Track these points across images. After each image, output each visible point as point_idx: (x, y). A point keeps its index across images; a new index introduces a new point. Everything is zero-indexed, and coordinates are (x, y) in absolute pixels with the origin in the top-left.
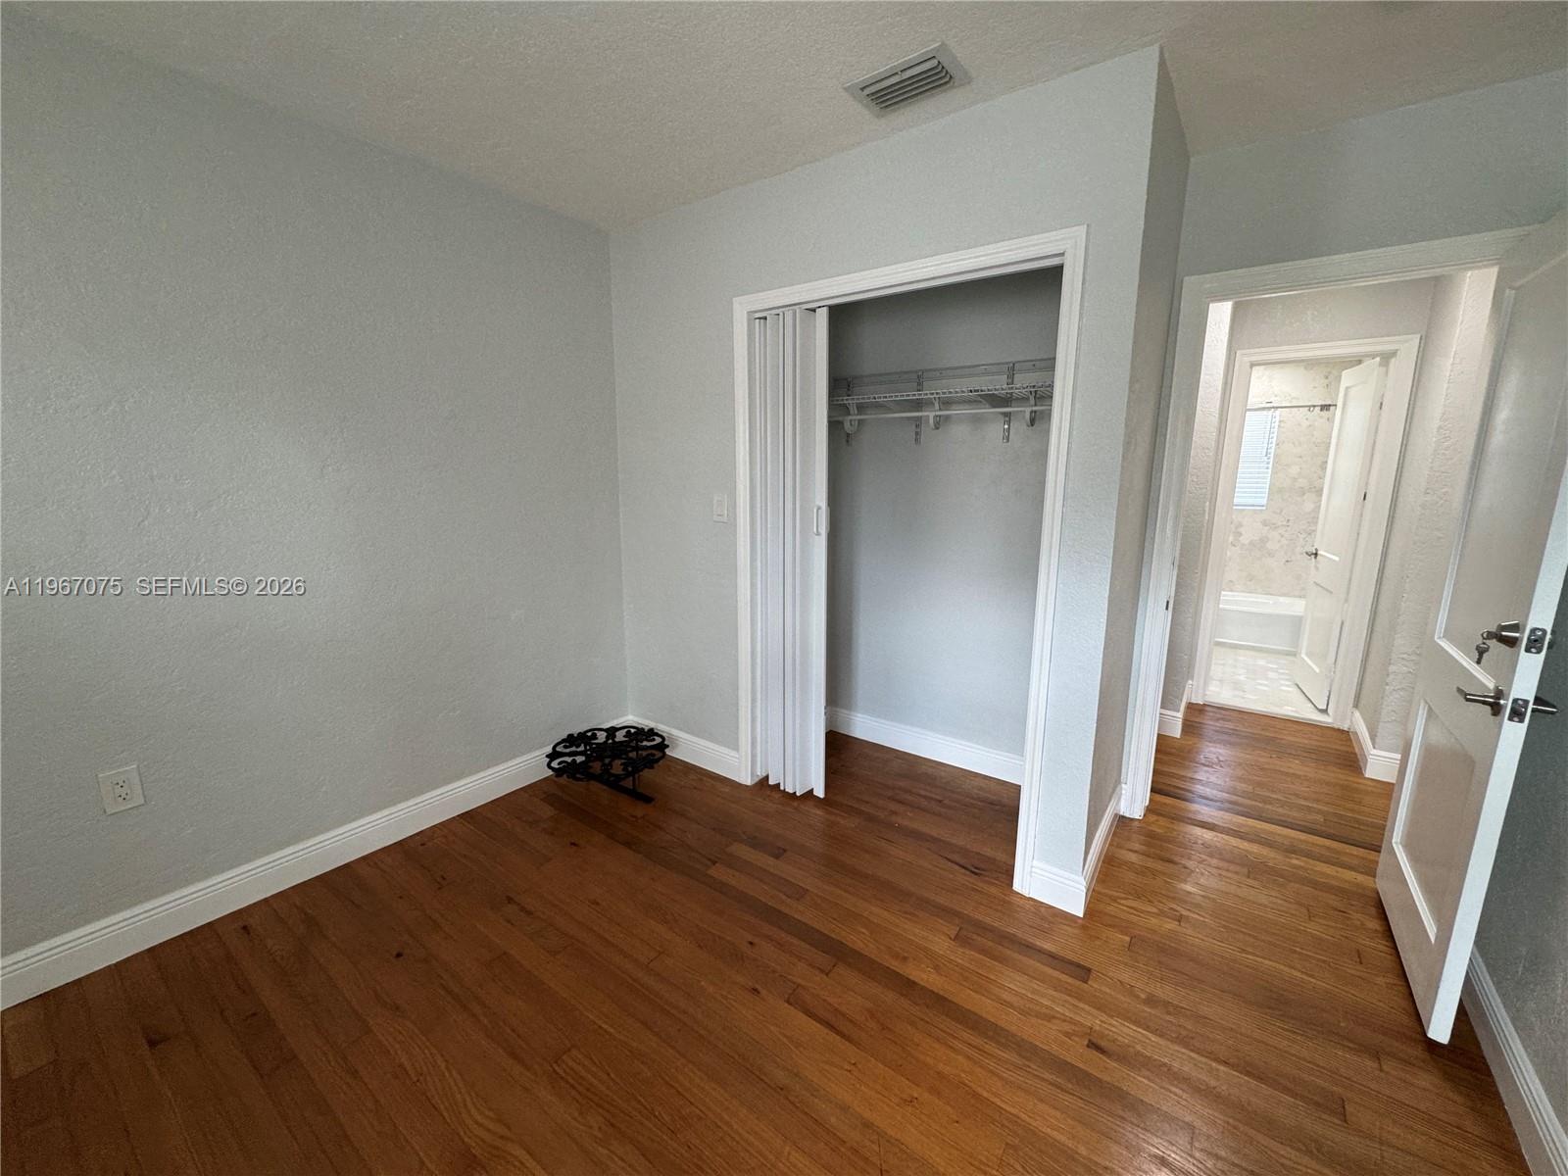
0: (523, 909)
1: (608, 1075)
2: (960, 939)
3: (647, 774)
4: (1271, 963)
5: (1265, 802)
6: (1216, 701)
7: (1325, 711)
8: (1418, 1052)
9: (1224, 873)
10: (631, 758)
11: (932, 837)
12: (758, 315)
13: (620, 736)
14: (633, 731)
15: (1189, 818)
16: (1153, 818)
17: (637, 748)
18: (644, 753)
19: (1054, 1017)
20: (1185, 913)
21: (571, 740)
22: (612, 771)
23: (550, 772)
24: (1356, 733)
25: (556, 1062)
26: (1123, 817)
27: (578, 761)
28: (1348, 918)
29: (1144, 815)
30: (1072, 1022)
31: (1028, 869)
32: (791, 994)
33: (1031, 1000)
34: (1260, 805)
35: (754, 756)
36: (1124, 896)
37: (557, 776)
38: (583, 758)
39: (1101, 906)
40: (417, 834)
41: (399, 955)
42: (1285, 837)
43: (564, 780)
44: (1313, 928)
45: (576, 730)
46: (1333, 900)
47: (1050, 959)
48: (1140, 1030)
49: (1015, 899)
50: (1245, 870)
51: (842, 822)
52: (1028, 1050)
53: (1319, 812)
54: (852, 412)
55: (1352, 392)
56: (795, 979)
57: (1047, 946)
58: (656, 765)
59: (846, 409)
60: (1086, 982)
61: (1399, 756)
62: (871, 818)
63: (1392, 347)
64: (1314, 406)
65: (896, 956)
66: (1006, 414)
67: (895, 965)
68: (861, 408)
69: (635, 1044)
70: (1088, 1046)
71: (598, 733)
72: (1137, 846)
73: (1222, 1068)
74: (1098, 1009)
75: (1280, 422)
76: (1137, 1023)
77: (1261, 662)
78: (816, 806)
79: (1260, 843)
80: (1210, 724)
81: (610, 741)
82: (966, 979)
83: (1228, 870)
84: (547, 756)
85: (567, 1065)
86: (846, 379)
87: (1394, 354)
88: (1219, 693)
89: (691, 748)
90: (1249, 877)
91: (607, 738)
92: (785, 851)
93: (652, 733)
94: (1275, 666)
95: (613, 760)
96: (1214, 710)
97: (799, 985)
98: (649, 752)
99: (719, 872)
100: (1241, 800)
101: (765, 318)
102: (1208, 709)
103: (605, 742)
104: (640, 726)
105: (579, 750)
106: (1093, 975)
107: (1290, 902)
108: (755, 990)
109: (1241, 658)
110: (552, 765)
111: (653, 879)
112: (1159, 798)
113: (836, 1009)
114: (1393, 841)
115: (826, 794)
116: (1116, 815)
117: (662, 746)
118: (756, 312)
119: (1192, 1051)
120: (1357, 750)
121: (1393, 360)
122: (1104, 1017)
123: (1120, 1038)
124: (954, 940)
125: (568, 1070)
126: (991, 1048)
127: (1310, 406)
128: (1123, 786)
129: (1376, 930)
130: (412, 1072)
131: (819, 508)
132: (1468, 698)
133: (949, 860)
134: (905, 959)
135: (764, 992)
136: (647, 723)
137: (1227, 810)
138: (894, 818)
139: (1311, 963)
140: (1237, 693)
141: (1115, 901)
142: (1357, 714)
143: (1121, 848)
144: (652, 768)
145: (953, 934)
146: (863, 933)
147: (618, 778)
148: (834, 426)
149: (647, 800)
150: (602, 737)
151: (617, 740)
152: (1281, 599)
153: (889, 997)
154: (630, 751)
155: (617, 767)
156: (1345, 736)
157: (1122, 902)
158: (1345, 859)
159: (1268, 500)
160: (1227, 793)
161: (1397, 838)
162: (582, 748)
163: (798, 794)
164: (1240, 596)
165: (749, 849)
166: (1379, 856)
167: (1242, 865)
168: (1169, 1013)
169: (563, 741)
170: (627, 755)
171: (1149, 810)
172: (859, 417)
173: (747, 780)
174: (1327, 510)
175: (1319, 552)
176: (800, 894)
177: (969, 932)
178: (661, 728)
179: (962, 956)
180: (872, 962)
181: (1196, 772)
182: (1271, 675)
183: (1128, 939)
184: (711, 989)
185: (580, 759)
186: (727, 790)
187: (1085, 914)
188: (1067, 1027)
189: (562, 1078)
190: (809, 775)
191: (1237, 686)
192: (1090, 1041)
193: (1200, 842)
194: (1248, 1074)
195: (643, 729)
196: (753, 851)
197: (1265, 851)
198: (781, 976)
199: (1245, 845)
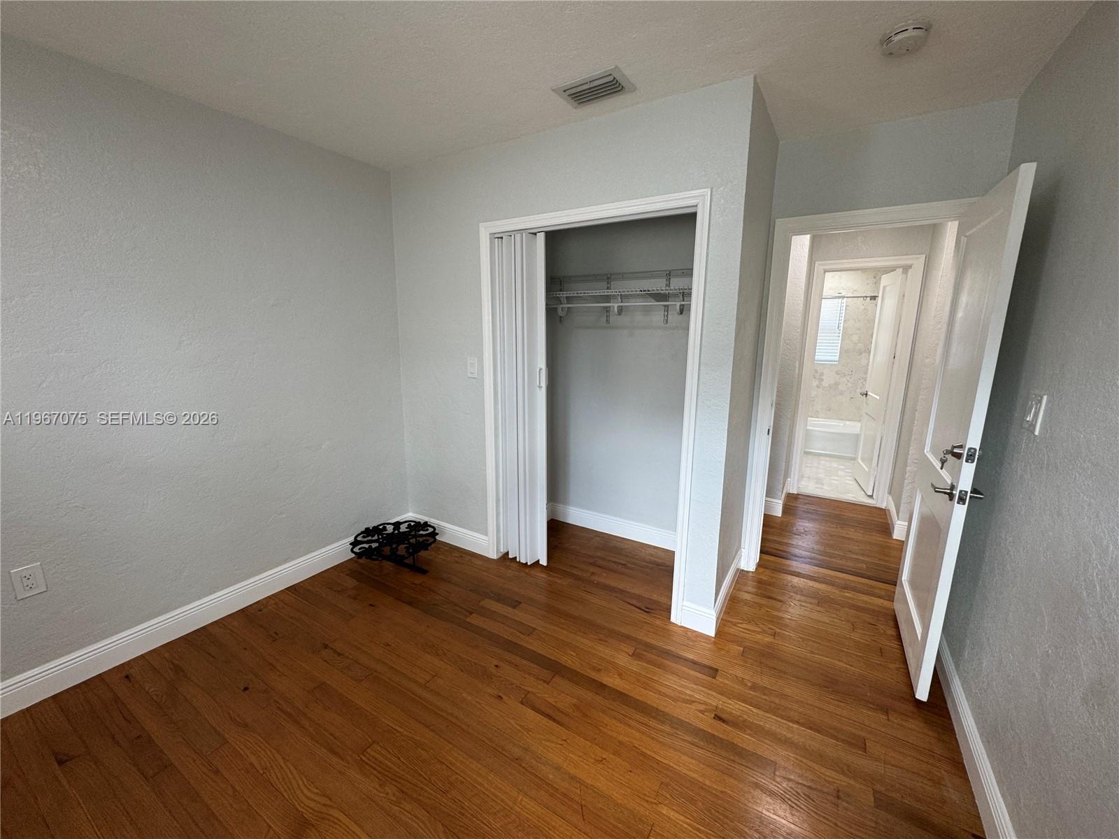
0: (335, 651)
1: (399, 759)
2: (636, 655)
3: (423, 554)
4: (827, 659)
5: (830, 557)
6: (805, 491)
7: (871, 497)
8: (910, 708)
9: (803, 604)
10: (412, 544)
11: (618, 589)
12: (496, 236)
13: (403, 528)
14: (412, 524)
15: (784, 569)
16: (761, 570)
17: (415, 536)
18: (421, 540)
19: (694, 702)
20: (778, 630)
21: (367, 532)
22: (398, 553)
23: (353, 555)
24: (889, 510)
25: (363, 754)
26: (743, 570)
27: (373, 547)
28: (877, 629)
29: (756, 569)
30: (705, 703)
31: (679, 607)
32: (523, 698)
33: (680, 692)
34: (828, 559)
35: (498, 539)
36: (741, 621)
37: (358, 558)
38: (376, 545)
39: (726, 629)
40: (256, 603)
41: (246, 689)
42: (843, 579)
43: (363, 560)
44: (856, 636)
45: (371, 525)
46: (867, 618)
47: (692, 664)
48: (747, 706)
49: (671, 627)
50: (817, 602)
51: (558, 581)
52: (678, 724)
53: (863, 562)
54: (563, 302)
55: (888, 289)
56: (526, 688)
57: (690, 656)
58: (429, 548)
59: (559, 300)
60: (714, 678)
61: (906, 524)
62: (577, 578)
63: (909, 262)
64: (866, 297)
65: (594, 669)
66: (665, 306)
67: (594, 675)
68: (569, 299)
69: (418, 738)
70: (714, 718)
71: (388, 526)
72: (750, 589)
73: (795, 726)
74: (721, 694)
75: (846, 306)
76: (745, 701)
77: (834, 465)
78: (541, 572)
79: (826, 583)
80: (802, 507)
81: (396, 532)
82: (638, 681)
83: (805, 602)
84: (350, 544)
85: (370, 755)
86: (559, 278)
87: (910, 267)
88: (808, 487)
89: (455, 534)
90: (818, 606)
91: (394, 529)
92: (520, 603)
93: (426, 525)
94: (843, 467)
95: (398, 545)
96: (805, 498)
97: (528, 692)
98: (424, 538)
99: (475, 620)
100: (817, 556)
101: (502, 238)
102: (800, 497)
103: (393, 533)
104: (418, 520)
105: (374, 538)
106: (720, 672)
107: (842, 620)
108: (500, 697)
109: (822, 462)
110: (355, 550)
111: (428, 626)
112: (766, 557)
113: (554, 706)
114: (903, 579)
115: (548, 562)
116: (738, 569)
117: (434, 534)
118: (495, 234)
119: (777, 716)
120: (889, 522)
121: (910, 270)
122: (725, 699)
123: (734, 712)
124: (631, 656)
125: (371, 758)
126: (653, 723)
127: (864, 297)
128: (743, 550)
129: (892, 635)
130: (259, 768)
131: (541, 369)
132: (936, 490)
133: (629, 604)
134: (599, 670)
135: (505, 698)
136: (422, 518)
137: (809, 563)
138: (593, 578)
139: (852, 658)
140: (818, 486)
141: (735, 625)
142: (890, 498)
143: (740, 591)
144: (427, 549)
145: (631, 651)
146: (572, 655)
147: (403, 557)
148: (551, 312)
149: (424, 572)
150: (390, 529)
151: (401, 531)
152: (848, 423)
153: (588, 696)
154: (411, 538)
155: (402, 549)
156: (883, 512)
157: (740, 625)
158: (876, 591)
159: (839, 357)
160: (809, 552)
161: (905, 576)
162: (376, 537)
163: (529, 564)
164: (821, 421)
165: (495, 603)
166: (895, 589)
167: (814, 598)
168: (764, 694)
169: (362, 533)
170: (409, 541)
171: (759, 565)
172: (569, 306)
173: (493, 555)
174: (873, 365)
175: (869, 393)
176: (531, 631)
177: (643, 651)
178: (432, 521)
179: (635, 666)
180: (577, 673)
181: (790, 539)
182: (840, 473)
183: (742, 649)
184: (469, 698)
185: (374, 545)
186: (479, 562)
187: (716, 634)
188: (702, 707)
189: (367, 763)
190: (536, 549)
191: (819, 481)
192: (715, 715)
193: (790, 584)
194: (811, 728)
195: (419, 522)
196: (498, 604)
197: (829, 588)
198: (517, 687)
199: (816, 585)
